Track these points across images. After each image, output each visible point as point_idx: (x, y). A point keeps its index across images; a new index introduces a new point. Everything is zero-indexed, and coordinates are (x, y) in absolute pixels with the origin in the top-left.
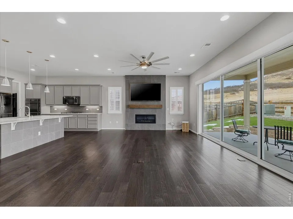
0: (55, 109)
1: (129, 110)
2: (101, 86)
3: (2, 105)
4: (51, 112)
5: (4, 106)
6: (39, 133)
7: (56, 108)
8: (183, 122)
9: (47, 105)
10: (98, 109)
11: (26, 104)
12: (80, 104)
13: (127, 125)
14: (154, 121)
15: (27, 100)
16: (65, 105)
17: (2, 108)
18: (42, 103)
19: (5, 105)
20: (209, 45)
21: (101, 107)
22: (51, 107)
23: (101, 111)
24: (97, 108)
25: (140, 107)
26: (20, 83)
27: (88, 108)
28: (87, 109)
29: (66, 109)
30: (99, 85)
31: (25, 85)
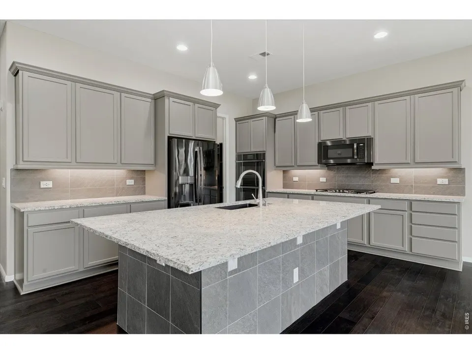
0: (296, 179)
3: (201, 170)
4: (284, 187)
5: (204, 171)
7: (297, 174)
9: (278, 167)
10: (445, 181)
11: (238, 166)
12: (372, 164)
15: (239, 157)
16: (322, 168)
17: (201, 175)
18: (269, 162)
19: (205, 169)
21: (459, 171)
22: (284, 172)
24: (436, 174)
26: (227, 117)
27: (398, 175)
28: (393, 180)
29: (323, 180)
31: (236, 121)
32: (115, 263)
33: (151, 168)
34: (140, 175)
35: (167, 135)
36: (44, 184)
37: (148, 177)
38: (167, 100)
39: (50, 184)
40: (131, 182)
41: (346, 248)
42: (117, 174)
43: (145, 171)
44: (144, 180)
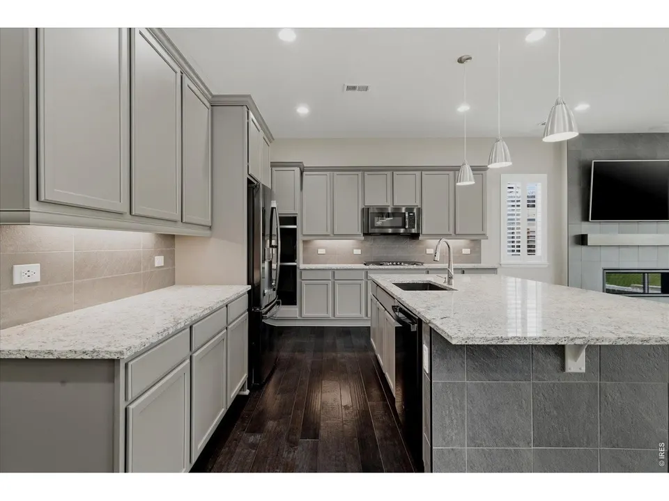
0: (321, 251)
9: (306, 236)
10: (468, 251)
21: (477, 243)
23: (475, 254)
27: (432, 246)
28: (429, 252)
29: (358, 252)
30: (485, 169)
31: (272, 166)
34: (170, 246)
35: (246, 175)
39: (35, 273)
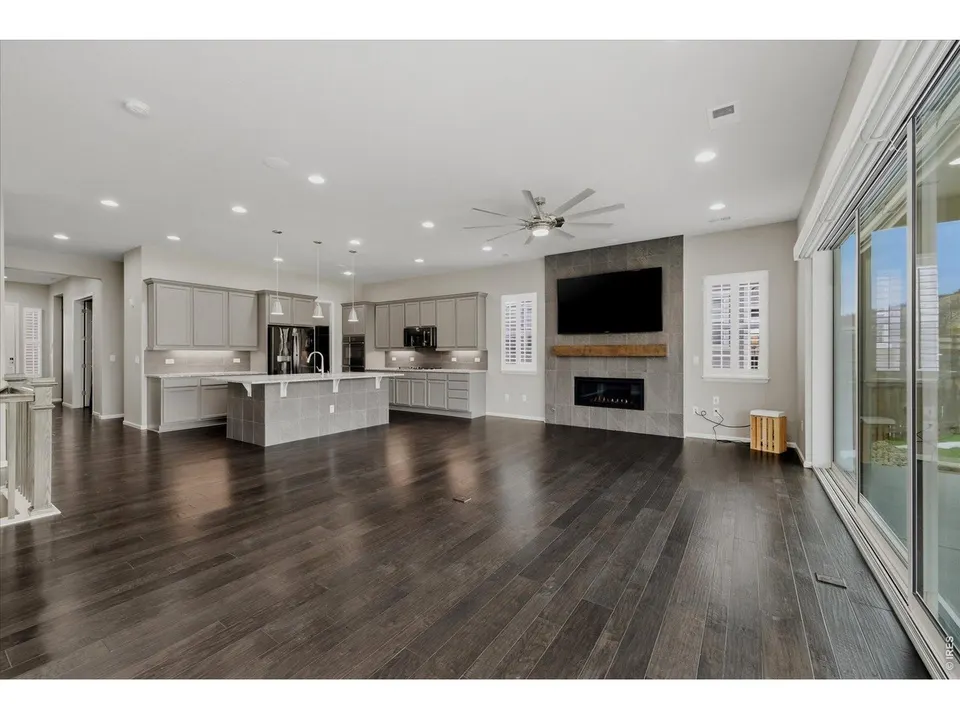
0: (394, 359)
1: (557, 361)
2: (485, 296)
3: (297, 351)
4: (386, 366)
6: (332, 409)
7: (394, 355)
8: (753, 413)
9: (378, 349)
10: (478, 360)
11: (344, 347)
12: (436, 347)
13: (549, 408)
14: (638, 403)
15: (345, 339)
16: (408, 350)
17: (297, 355)
18: (368, 344)
20: (729, 110)
21: (485, 353)
22: (386, 352)
23: (484, 364)
24: (473, 355)
25: (587, 353)
26: (333, 304)
27: (458, 355)
28: (454, 360)
29: (412, 359)
30: (475, 294)
31: (342, 308)
32: (224, 419)
33: (255, 349)
34: (246, 355)
35: (267, 323)
36: (168, 361)
37: (252, 356)
38: (267, 298)
39: (171, 361)
40: (237, 360)
41: (388, 408)
42: (225, 354)
43: (249, 352)
44: (249, 359)
